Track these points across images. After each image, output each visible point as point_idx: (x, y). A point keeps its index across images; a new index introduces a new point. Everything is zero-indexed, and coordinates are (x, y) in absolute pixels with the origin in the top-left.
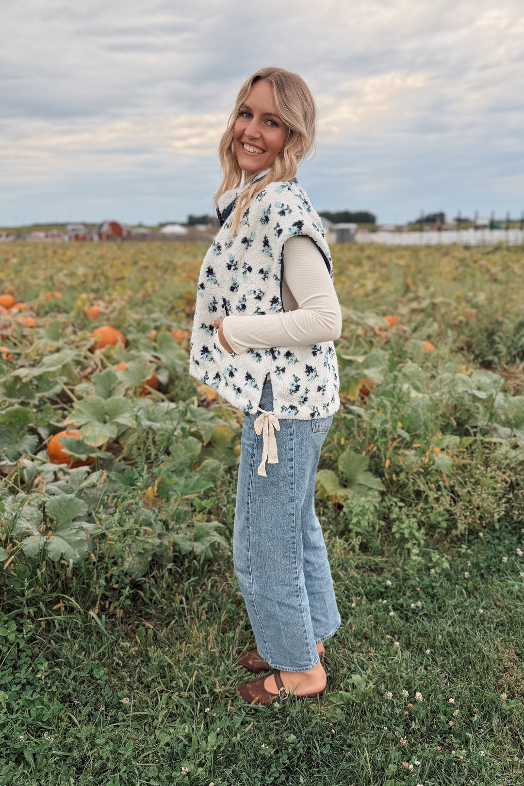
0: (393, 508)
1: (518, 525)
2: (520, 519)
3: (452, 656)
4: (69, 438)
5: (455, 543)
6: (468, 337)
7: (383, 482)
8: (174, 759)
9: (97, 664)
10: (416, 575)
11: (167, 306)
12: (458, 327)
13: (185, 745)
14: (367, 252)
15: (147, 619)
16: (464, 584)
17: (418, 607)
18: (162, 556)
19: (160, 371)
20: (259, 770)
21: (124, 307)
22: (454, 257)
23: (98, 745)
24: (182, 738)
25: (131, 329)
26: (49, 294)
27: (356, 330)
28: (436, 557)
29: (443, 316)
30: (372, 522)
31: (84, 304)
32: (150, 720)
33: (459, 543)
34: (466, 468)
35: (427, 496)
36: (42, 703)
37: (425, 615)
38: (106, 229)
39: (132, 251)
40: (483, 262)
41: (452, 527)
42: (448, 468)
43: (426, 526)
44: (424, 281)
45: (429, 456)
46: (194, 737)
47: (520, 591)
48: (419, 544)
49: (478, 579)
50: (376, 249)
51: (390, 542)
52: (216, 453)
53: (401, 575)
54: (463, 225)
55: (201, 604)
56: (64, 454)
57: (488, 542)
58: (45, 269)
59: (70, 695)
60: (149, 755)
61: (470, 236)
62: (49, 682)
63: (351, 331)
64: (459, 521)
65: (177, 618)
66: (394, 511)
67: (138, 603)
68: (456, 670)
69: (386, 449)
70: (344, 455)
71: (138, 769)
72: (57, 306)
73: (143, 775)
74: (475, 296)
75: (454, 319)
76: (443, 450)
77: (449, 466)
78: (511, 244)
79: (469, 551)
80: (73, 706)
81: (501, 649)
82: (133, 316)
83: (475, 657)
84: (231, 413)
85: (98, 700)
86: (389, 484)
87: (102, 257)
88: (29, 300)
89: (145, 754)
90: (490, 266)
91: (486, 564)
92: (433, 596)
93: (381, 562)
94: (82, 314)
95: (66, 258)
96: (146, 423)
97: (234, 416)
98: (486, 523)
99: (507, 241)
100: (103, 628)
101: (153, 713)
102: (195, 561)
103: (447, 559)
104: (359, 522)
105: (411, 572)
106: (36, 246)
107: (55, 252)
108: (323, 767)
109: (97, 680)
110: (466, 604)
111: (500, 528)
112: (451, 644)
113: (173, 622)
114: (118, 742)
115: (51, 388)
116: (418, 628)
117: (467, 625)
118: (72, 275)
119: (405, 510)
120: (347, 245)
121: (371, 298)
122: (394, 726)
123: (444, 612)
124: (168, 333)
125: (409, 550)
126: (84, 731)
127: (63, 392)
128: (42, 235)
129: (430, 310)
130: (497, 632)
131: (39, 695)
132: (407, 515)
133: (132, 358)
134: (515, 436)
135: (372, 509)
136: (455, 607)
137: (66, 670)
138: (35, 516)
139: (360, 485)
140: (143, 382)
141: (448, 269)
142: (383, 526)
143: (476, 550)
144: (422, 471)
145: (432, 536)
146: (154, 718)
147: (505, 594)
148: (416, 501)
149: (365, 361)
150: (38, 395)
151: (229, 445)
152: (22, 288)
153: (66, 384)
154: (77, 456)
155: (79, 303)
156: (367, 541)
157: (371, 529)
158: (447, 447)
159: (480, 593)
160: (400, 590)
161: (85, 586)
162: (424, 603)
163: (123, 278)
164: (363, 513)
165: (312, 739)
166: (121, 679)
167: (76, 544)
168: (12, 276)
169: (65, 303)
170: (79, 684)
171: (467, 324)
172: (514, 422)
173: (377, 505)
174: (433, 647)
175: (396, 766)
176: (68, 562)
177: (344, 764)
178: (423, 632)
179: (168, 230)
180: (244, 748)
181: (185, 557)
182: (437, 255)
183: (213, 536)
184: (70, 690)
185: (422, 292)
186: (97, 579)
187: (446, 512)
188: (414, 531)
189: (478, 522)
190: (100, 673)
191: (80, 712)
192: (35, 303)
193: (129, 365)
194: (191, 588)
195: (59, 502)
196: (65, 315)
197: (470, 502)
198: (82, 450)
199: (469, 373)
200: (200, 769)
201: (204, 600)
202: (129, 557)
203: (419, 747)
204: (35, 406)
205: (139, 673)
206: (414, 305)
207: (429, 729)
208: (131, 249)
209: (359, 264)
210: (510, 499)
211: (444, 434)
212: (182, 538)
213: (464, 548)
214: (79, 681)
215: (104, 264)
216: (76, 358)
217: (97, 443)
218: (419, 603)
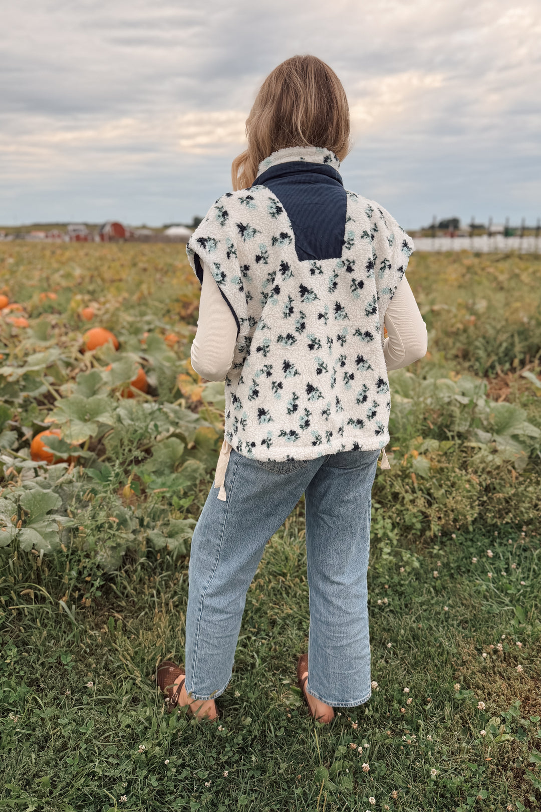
1: (492, 528)
2: (494, 522)
3: (413, 650)
4: (51, 436)
5: (428, 544)
6: (464, 344)
8: (133, 740)
9: (66, 651)
10: (386, 573)
11: (162, 309)
12: (455, 334)
13: (146, 728)
15: (118, 612)
16: (433, 583)
17: (384, 603)
18: (135, 551)
19: (150, 373)
20: (215, 750)
21: (117, 309)
22: (462, 264)
23: (61, 724)
24: (143, 720)
25: (124, 331)
26: (43, 295)
28: (406, 556)
29: (441, 325)
31: (78, 306)
32: (113, 703)
33: (431, 544)
34: (443, 471)
35: (403, 498)
36: (10, 686)
37: (391, 611)
38: (108, 230)
39: (132, 253)
40: (491, 270)
41: (427, 528)
42: (425, 471)
43: (401, 526)
45: (407, 459)
46: (154, 720)
47: (487, 591)
48: (392, 544)
49: (447, 578)
52: (199, 455)
53: (372, 573)
54: (476, 231)
55: (172, 597)
56: (47, 453)
57: (461, 544)
58: (41, 270)
59: (37, 679)
60: (110, 735)
61: (482, 243)
62: (18, 667)
64: (433, 522)
65: (147, 610)
67: (111, 596)
68: (416, 663)
71: (99, 748)
72: (51, 307)
73: (103, 753)
74: (474, 304)
75: (452, 326)
76: (421, 454)
77: (427, 469)
78: (523, 252)
79: (441, 552)
80: (39, 690)
81: (462, 644)
82: (126, 318)
83: (435, 651)
84: (218, 416)
85: (64, 685)
87: (101, 258)
88: (23, 301)
89: (106, 735)
90: (497, 274)
91: (456, 565)
92: (401, 594)
94: (75, 316)
95: (64, 259)
96: (128, 423)
97: (221, 419)
98: (460, 525)
99: (520, 249)
100: (73, 619)
101: (117, 697)
102: (168, 557)
103: (417, 559)
105: (381, 570)
106: (34, 246)
107: (53, 253)
108: (276, 749)
109: (64, 665)
110: (433, 602)
111: (474, 530)
112: (414, 639)
113: (143, 613)
114: (80, 722)
115: (37, 388)
116: (383, 624)
117: (431, 621)
118: (68, 276)
119: (381, 511)
122: (348, 713)
123: (411, 609)
124: (160, 336)
125: (381, 549)
126: (49, 712)
127: (49, 392)
128: (41, 235)
129: (429, 316)
130: (460, 629)
131: (6, 679)
132: (383, 516)
133: (118, 359)
134: (494, 441)
136: (422, 604)
137: (34, 656)
138: (10, 508)
140: (128, 383)
141: (454, 276)
143: (448, 551)
144: (400, 473)
145: (406, 537)
146: (118, 702)
147: (472, 592)
148: (392, 503)
150: (23, 395)
151: (213, 447)
152: (17, 288)
153: (52, 384)
154: (58, 454)
155: (73, 304)
158: (426, 451)
159: (448, 592)
161: (57, 578)
162: (391, 600)
163: (120, 280)
165: (268, 723)
166: (88, 666)
167: (46, 536)
168: (7, 277)
169: (60, 305)
170: (47, 669)
171: (465, 330)
172: (496, 427)
174: (396, 641)
175: (346, 748)
176: (39, 552)
177: (296, 746)
178: (388, 627)
179: (173, 231)
180: (202, 731)
181: (158, 552)
182: (445, 262)
183: (188, 533)
184: (38, 675)
186: (70, 570)
187: (420, 514)
188: (388, 532)
189: (452, 524)
190: (68, 659)
191: (46, 695)
192: (28, 305)
193: (114, 365)
194: (163, 583)
195: (34, 496)
196: (57, 316)
197: (444, 504)
198: (64, 449)
200: (158, 748)
201: (175, 593)
202: (101, 550)
203: (370, 732)
204: (21, 406)
205: (106, 661)
207: (383, 716)
208: (131, 251)
210: (485, 502)
211: (424, 438)
212: (156, 534)
213: (436, 549)
214: (47, 667)
215: (102, 265)
216: (66, 360)
217: (78, 441)
218: (386, 600)
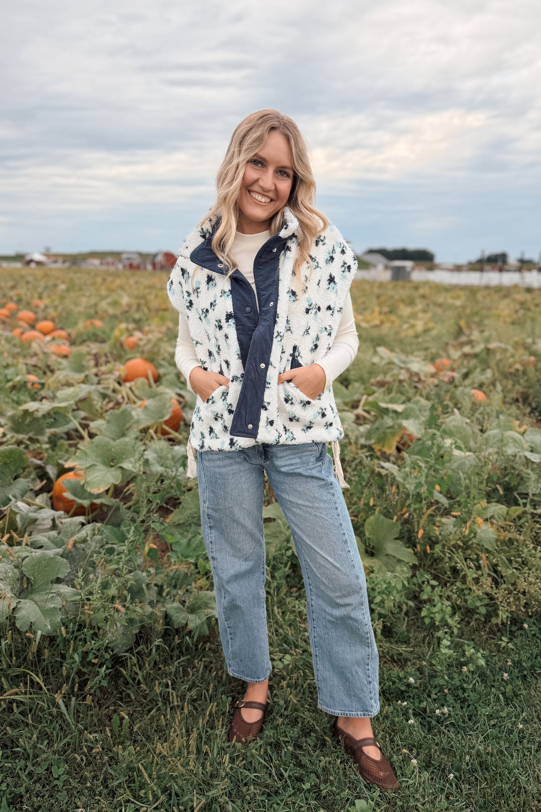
0: (424, 586)
3: (480, 784)
4: (74, 480)
5: (495, 634)
6: (524, 387)
7: (415, 554)
10: (445, 672)
12: (514, 376)
14: (421, 291)
16: (502, 688)
17: (443, 714)
18: (151, 628)
19: (186, 410)
21: (160, 340)
22: (514, 300)
25: (164, 363)
26: (88, 322)
27: (399, 374)
28: (469, 651)
29: (497, 364)
30: (399, 602)
31: (122, 334)
33: (499, 634)
34: (513, 544)
35: (465, 575)
37: (452, 725)
38: (160, 259)
41: (492, 614)
42: (491, 542)
43: (462, 610)
44: (480, 324)
45: (470, 526)
48: (453, 632)
49: (519, 682)
50: (431, 288)
51: (418, 627)
53: (427, 671)
54: (525, 266)
55: (190, 689)
56: (67, 499)
57: (534, 635)
58: (89, 297)
59: (21, 795)
61: (533, 279)
63: (394, 375)
64: (500, 608)
65: (160, 703)
66: (425, 590)
69: (420, 516)
70: (372, 518)
72: (95, 335)
74: (534, 343)
75: (510, 367)
76: (486, 520)
77: (493, 540)
79: (510, 645)
83: (509, 789)
86: (422, 556)
87: (150, 287)
88: (69, 327)
91: (529, 664)
92: (463, 701)
93: (406, 651)
94: (118, 344)
95: (113, 286)
96: (158, 469)
98: (532, 612)
102: (188, 638)
103: (482, 654)
104: (383, 601)
105: (439, 667)
106: (89, 273)
107: (104, 280)
109: (54, 779)
110: (503, 714)
112: (482, 768)
113: (155, 709)
115: (66, 423)
116: (442, 742)
117: (502, 742)
118: (115, 304)
119: (438, 590)
120: (401, 283)
121: (420, 340)
123: (475, 723)
125: (439, 640)
127: (75, 429)
128: (96, 262)
129: (484, 355)
132: (441, 596)
133: (153, 396)
135: (399, 587)
136: (490, 717)
138: (11, 574)
139: (387, 555)
140: (162, 422)
141: (507, 312)
142: (411, 607)
143: (519, 644)
144: (461, 544)
145: (469, 623)
148: (452, 580)
149: (405, 410)
150: (49, 431)
152: (64, 314)
154: (79, 501)
155: (116, 333)
156: (391, 624)
157: (396, 611)
158: (492, 517)
159: (520, 701)
160: (424, 690)
162: (451, 709)
163: (166, 310)
164: (388, 591)
167: (46, 612)
168: (57, 302)
169: (104, 332)
170: (34, 782)
171: (524, 373)
173: (406, 583)
174: (458, 770)
176: (36, 634)
178: (448, 748)
181: (177, 631)
182: (496, 297)
183: (212, 609)
184: (22, 790)
185: (476, 335)
186: (73, 652)
187: (486, 597)
188: (447, 617)
189: (523, 610)
190: (60, 771)
192: (74, 332)
193: (148, 402)
194: (181, 669)
195: (39, 561)
196: (99, 345)
197: (514, 584)
198: (84, 496)
199: (522, 430)
201: (194, 685)
204: (47, 443)
205: (105, 774)
206: (467, 349)
209: (411, 302)
211: (489, 502)
212: (176, 609)
213: (504, 641)
214: (35, 778)
215: (150, 294)
216: (103, 391)
217: (99, 489)
218: (446, 710)
